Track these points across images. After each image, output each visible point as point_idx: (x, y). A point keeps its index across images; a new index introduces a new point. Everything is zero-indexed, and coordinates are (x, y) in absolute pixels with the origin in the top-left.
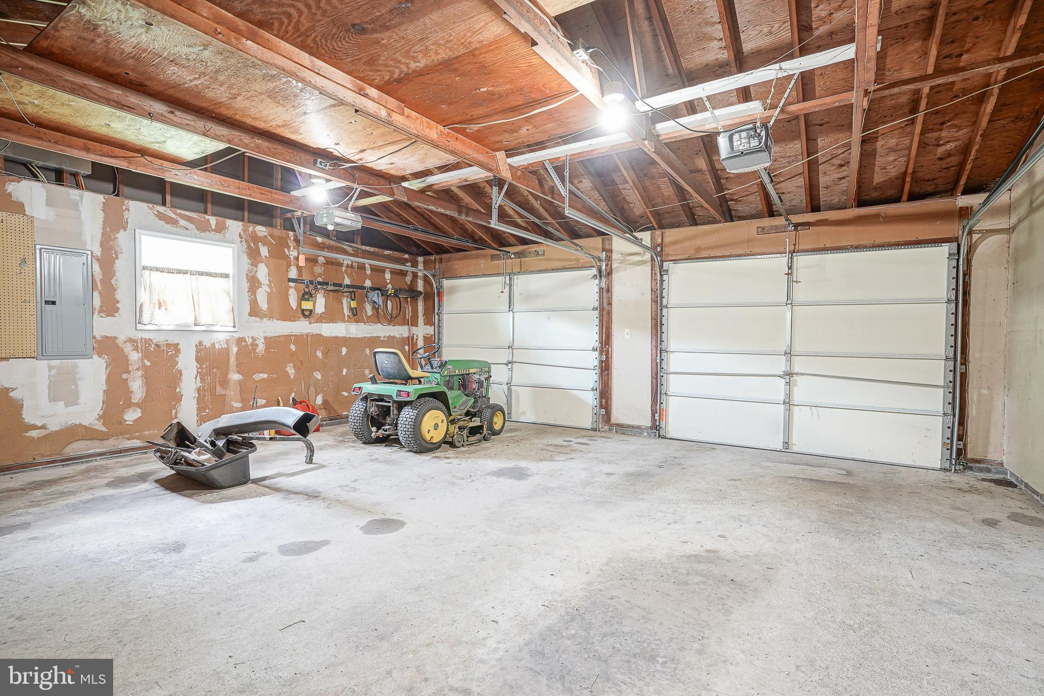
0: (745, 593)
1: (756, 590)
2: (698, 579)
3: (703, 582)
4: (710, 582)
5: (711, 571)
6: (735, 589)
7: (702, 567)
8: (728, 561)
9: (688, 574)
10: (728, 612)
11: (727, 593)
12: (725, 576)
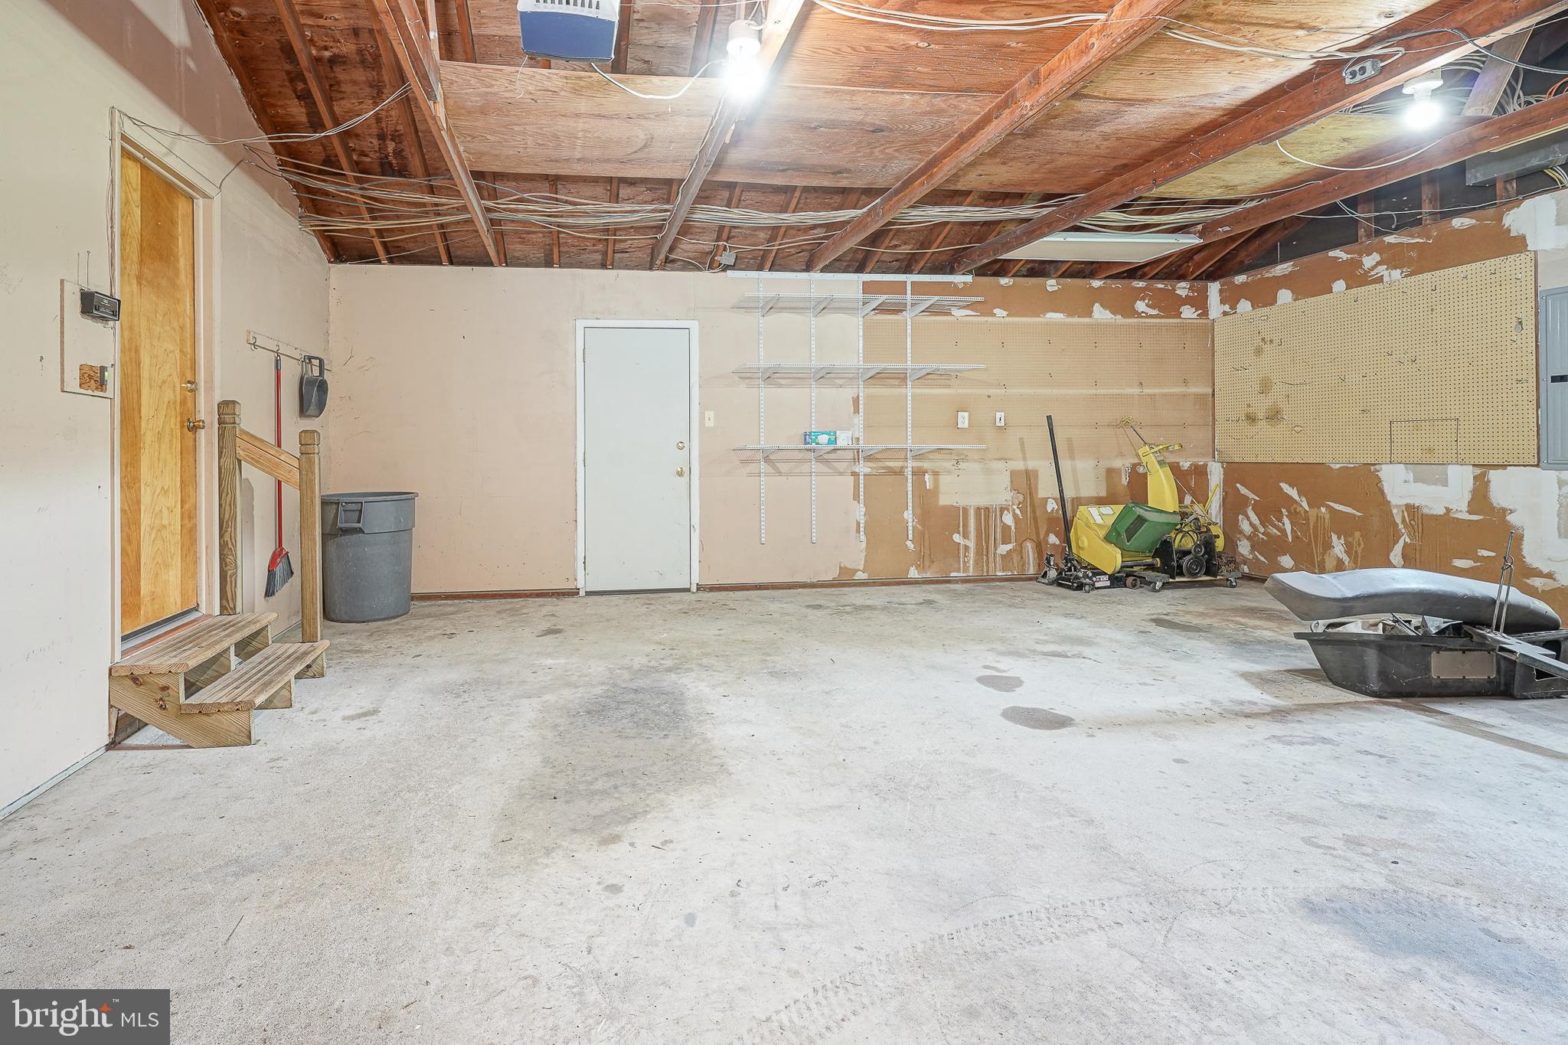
0: (534, 788)
1: (522, 796)
2: (599, 785)
3: (591, 783)
4: (581, 787)
5: (590, 802)
6: (549, 789)
7: (607, 805)
8: (574, 830)
9: (616, 787)
10: (546, 761)
11: (555, 780)
12: (567, 802)
